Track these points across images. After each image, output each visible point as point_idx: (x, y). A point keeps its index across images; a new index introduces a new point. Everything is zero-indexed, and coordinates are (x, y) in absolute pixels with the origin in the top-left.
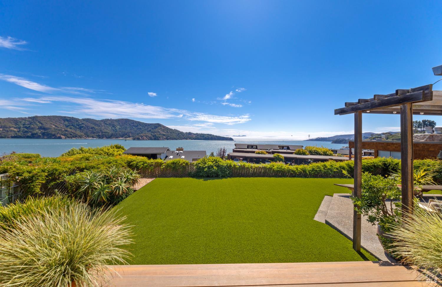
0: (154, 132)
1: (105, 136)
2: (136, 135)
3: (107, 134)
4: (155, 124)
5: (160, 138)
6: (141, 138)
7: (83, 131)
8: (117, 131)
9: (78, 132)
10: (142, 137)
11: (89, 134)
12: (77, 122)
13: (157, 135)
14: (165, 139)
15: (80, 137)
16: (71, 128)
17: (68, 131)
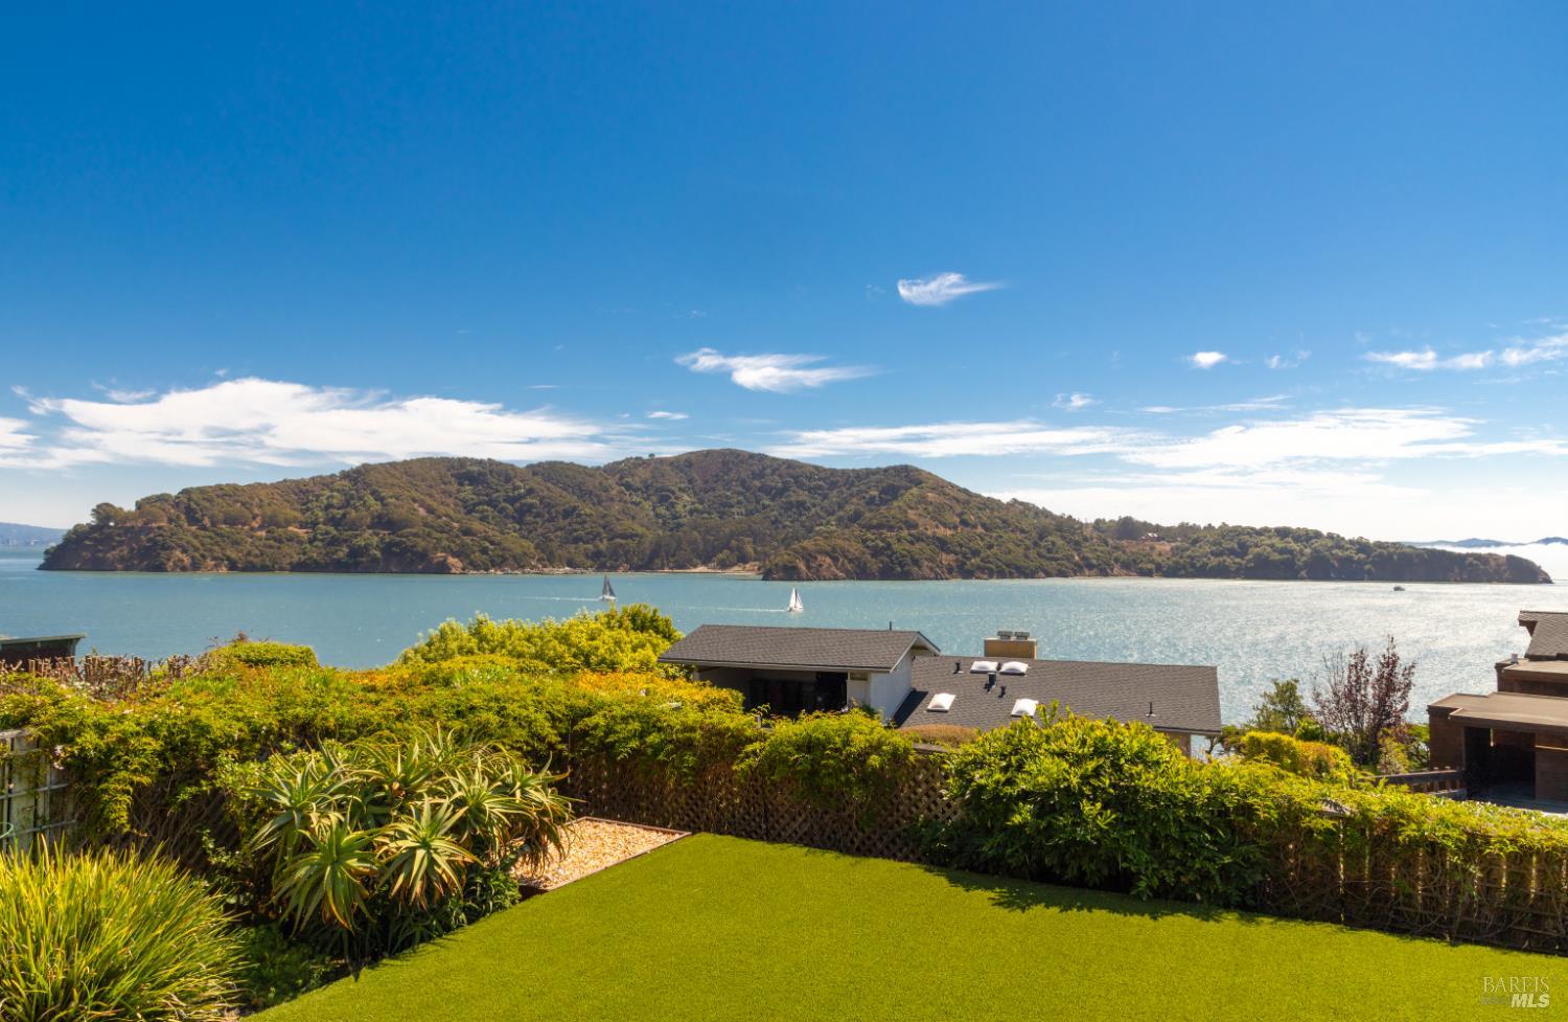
0: (880, 526)
1: (626, 554)
2: (775, 548)
3: (632, 544)
4: (886, 470)
5: (916, 562)
6: (802, 566)
7: (530, 532)
8: (680, 525)
9: (514, 541)
10: (808, 558)
11: (555, 544)
12: (509, 486)
13: (896, 547)
14: (950, 570)
15: (519, 562)
16: (483, 519)
17: (475, 535)
